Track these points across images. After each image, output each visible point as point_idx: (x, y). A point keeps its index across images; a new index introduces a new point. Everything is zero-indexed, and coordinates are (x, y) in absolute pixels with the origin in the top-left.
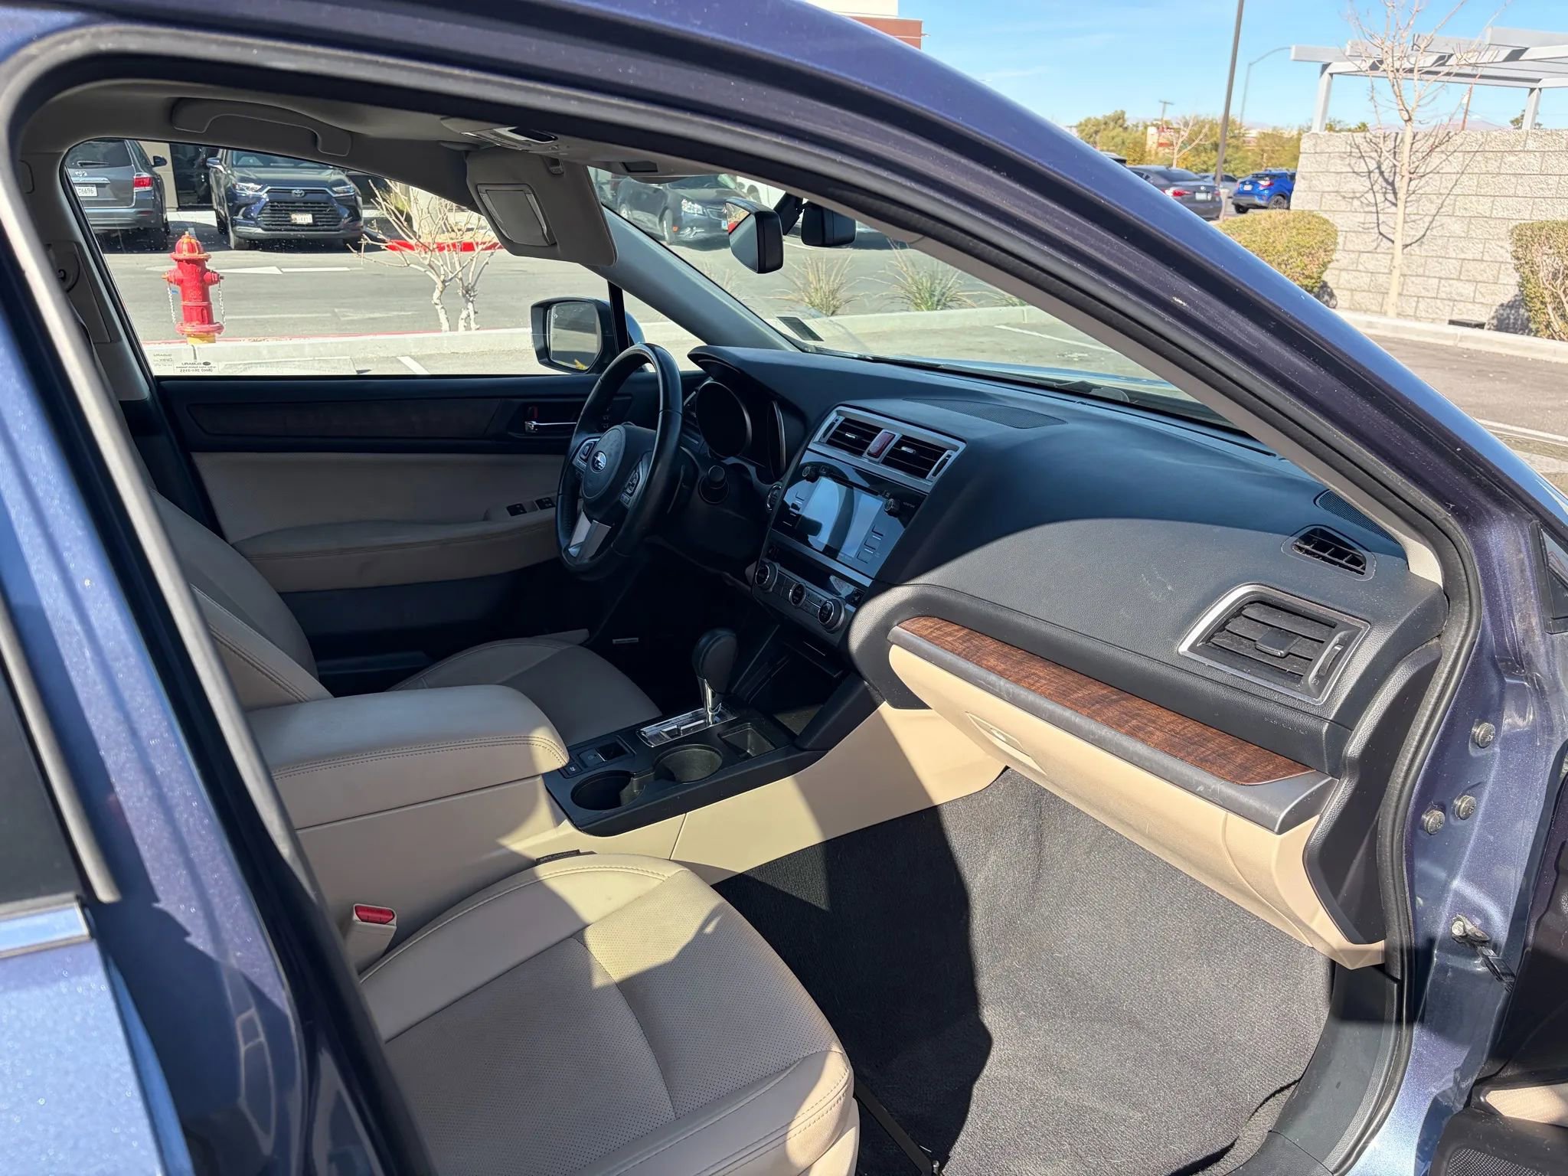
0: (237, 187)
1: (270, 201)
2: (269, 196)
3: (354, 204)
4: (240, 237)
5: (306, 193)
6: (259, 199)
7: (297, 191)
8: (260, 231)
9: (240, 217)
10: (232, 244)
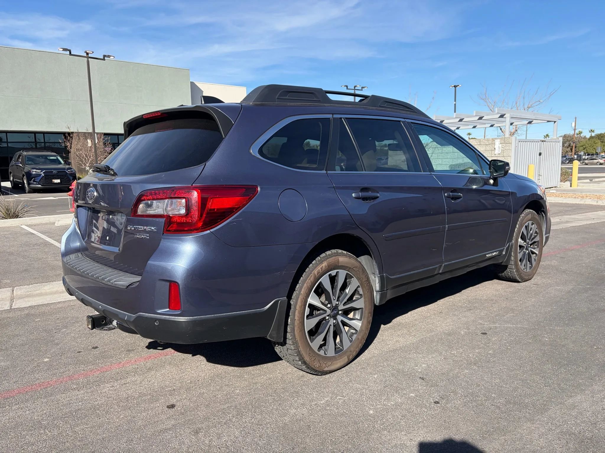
0: (31, 171)
1: (45, 176)
2: (44, 174)
3: (75, 175)
4: (31, 189)
5: (58, 173)
6: (40, 175)
7: (54, 172)
8: (40, 186)
9: (32, 181)
10: (27, 191)
